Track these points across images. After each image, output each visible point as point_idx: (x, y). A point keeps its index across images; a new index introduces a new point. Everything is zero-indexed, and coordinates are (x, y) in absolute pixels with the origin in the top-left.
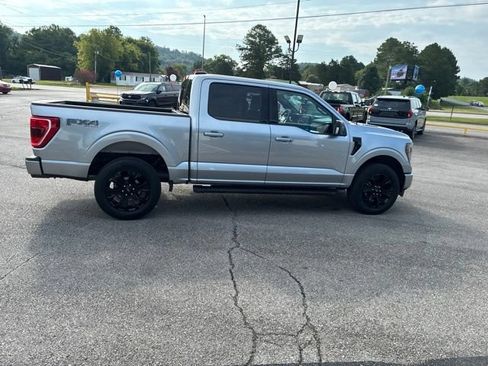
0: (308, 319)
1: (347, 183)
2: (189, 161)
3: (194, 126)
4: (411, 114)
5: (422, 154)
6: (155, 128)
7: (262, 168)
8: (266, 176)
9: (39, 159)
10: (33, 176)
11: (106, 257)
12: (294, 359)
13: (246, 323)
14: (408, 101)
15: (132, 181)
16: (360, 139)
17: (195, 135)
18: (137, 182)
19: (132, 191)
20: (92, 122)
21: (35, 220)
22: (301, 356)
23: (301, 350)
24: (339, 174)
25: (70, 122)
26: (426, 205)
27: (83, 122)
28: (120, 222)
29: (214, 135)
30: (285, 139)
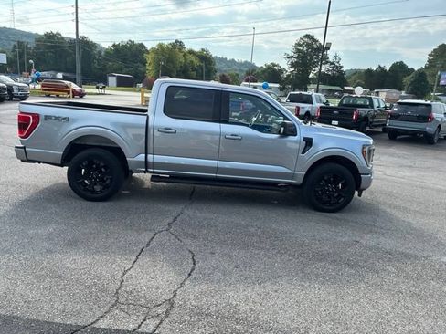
0: (174, 296)
1: (298, 181)
2: (146, 154)
3: (150, 123)
4: (433, 119)
5: (436, 158)
6: (115, 124)
7: (213, 163)
8: (217, 170)
9: (24, 148)
10: (23, 161)
11: (51, 228)
12: (131, 327)
13: (117, 293)
14: (430, 105)
15: (98, 168)
16: (311, 139)
17: (151, 131)
18: (103, 170)
19: (97, 177)
20: (64, 119)
21: (22, 196)
22: (140, 326)
23: (145, 320)
24: (289, 171)
25: (47, 117)
26: (395, 207)
27: (57, 118)
28: (87, 202)
29: (168, 131)
30: (234, 137)
